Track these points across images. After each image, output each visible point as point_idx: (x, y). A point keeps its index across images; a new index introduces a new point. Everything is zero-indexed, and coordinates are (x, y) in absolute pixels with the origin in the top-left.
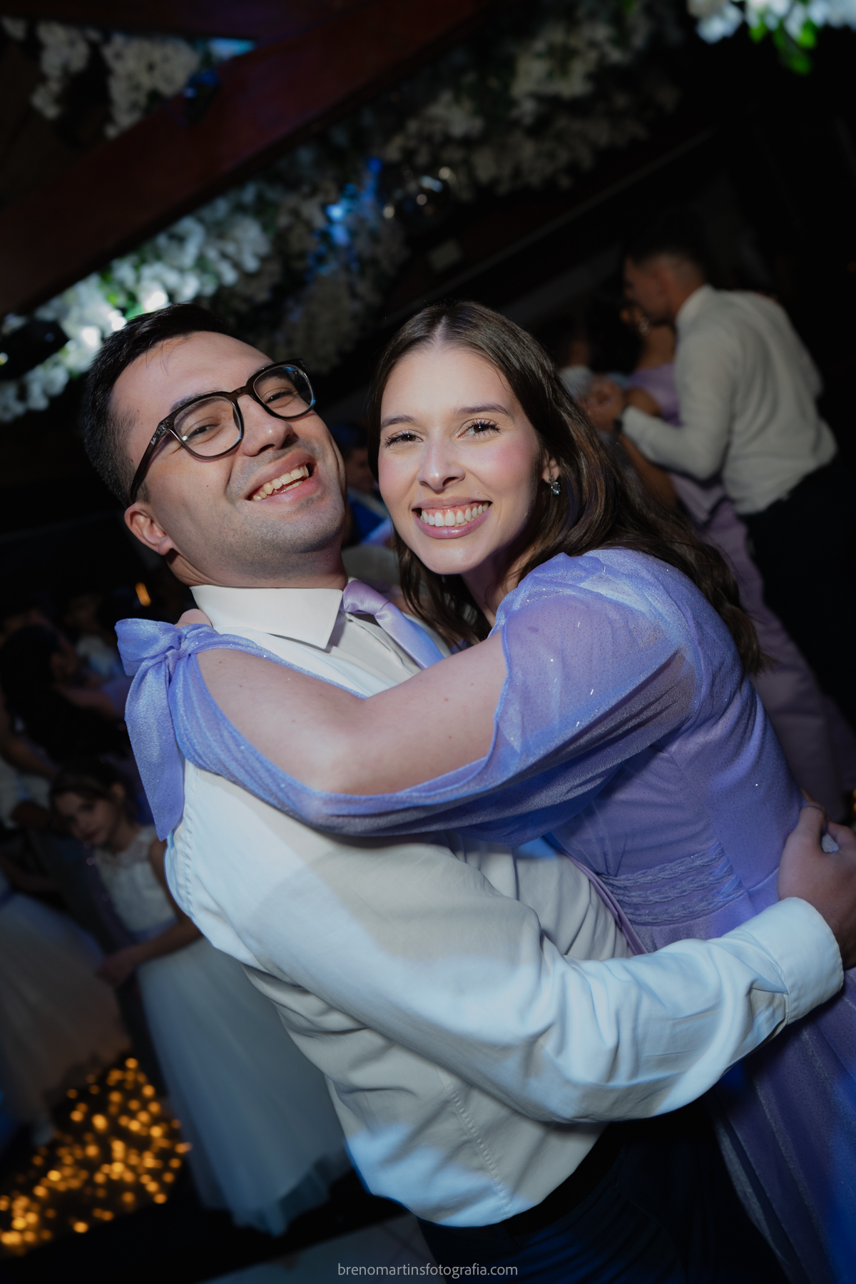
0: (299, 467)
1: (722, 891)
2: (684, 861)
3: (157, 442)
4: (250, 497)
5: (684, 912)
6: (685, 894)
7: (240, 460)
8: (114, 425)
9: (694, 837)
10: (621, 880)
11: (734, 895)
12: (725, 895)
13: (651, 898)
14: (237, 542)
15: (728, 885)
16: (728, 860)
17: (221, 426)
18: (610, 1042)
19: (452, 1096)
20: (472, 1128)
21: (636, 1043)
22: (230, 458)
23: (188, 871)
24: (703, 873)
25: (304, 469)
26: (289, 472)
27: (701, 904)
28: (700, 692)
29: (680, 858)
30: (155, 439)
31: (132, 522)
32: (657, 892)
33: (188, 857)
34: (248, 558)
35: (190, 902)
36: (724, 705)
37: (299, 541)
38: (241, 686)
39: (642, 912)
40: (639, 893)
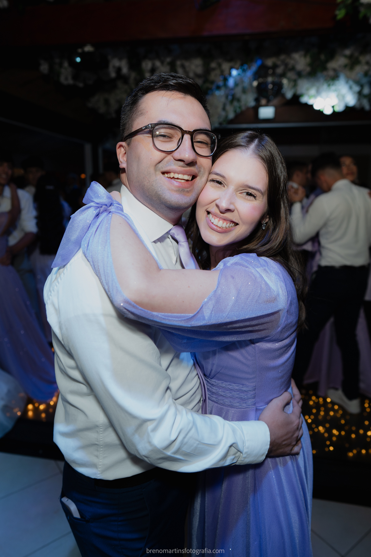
0: (188, 175)
1: (247, 403)
2: (239, 386)
3: (145, 129)
4: (163, 173)
5: (230, 403)
6: (234, 397)
7: (169, 157)
8: (136, 109)
9: (247, 379)
10: (213, 381)
11: (250, 407)
12: (247, 405)
13: (220, 393)
14: (147, 186)
15: (250, 401)
16: (255, 393)
17: (172, 139)
18: (173, 438)
19: (100, 425)
20: (101, 441)
21: (182, 443)
22: (166, 155)
23: (55, 287)
24: (244, 393)
25: (190, 177)
26: (184, 174)
27: (237, 404)
28: (278, 328)
29: (238, 384)
30: (144, 128)
31: (118, 148)
32: (223, 391)
33: (58, 282)
34: (147, 194)
35: (49, 299)
36: (284, 338)
37: (168, 202)
38: (123, 238)
39: (214, 396)
40: (217, 389)
